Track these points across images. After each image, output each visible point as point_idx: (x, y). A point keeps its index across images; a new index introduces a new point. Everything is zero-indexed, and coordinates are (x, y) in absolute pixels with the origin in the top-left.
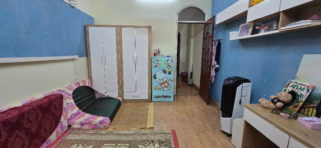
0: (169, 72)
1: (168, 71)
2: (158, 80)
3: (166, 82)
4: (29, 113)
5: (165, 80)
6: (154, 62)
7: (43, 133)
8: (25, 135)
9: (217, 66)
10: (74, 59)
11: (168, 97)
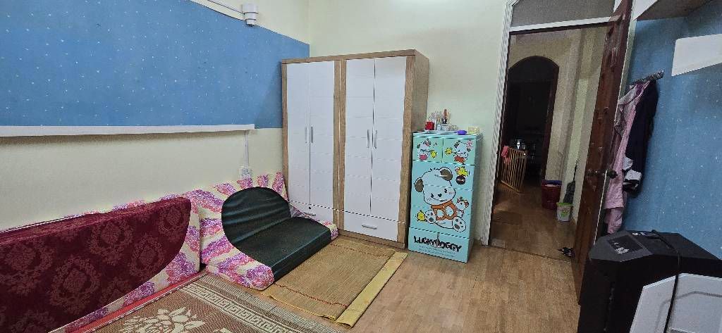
0: (458, 178)
1: (455, 176)
2: (428, 196)
3: (450, 203)
4: (102, 228)
5: (446, 197)
6: (418, 147)
7: (133, 270)
8: (91, 266)
9: (635, 175)
10: (245, 132)
11: (450, 247)
